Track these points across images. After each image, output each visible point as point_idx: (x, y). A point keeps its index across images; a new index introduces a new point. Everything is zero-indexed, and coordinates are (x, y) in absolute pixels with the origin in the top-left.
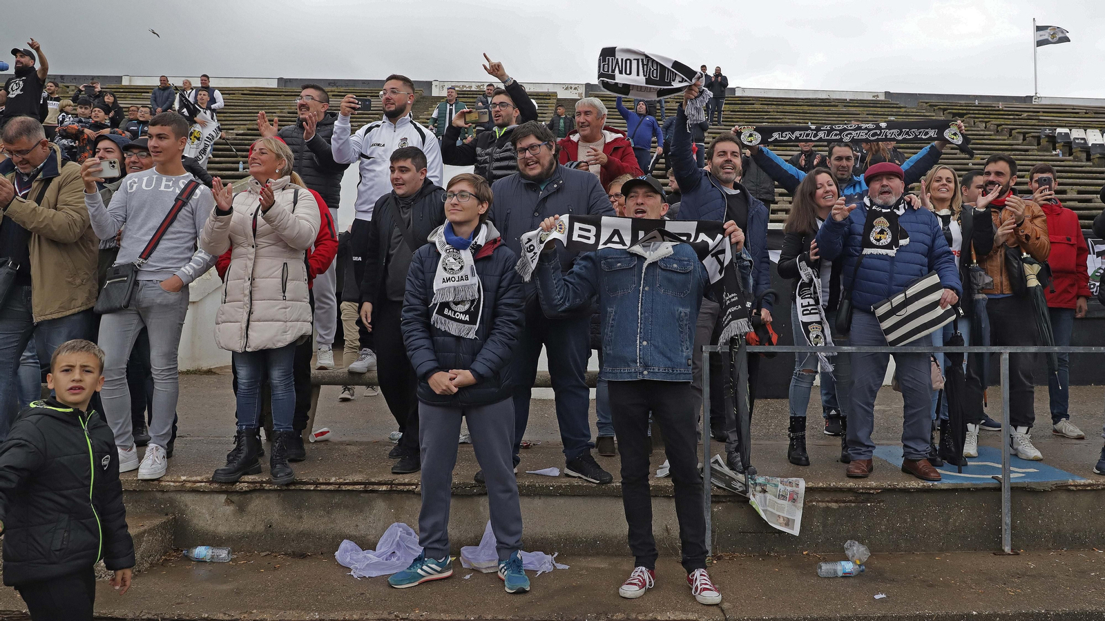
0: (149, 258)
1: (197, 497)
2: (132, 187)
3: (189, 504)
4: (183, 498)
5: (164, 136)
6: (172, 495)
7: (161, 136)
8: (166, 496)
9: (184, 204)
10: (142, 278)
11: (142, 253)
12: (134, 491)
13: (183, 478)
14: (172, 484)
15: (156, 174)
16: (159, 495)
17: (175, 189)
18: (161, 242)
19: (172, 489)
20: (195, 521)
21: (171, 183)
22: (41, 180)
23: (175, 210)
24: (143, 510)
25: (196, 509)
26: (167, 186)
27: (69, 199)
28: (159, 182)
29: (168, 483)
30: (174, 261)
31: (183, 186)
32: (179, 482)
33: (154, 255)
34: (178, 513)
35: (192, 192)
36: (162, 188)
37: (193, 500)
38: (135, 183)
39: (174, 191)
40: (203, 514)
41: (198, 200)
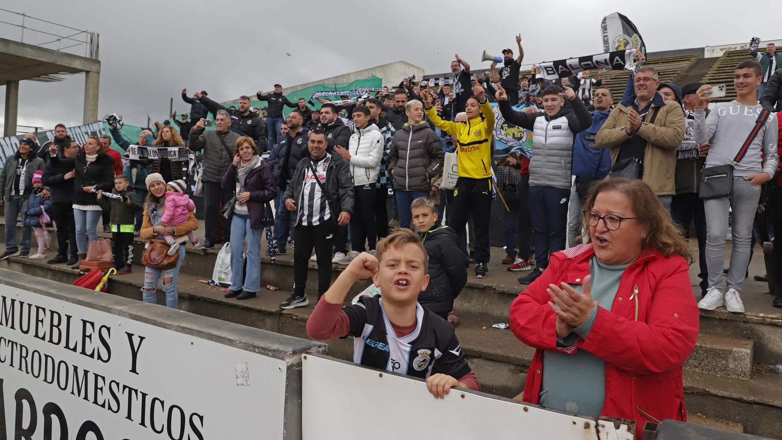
0: (741, 161)
1: (773, 329)
2: (722, 112)
3: (766, 333)
4: (761, 329)
5: (749, 75)
6: (752, 325)
7: (747, 75)
8: (748, 325)
9: (763, 124)
10: (736, 174)
11: (736, 158)
12: (726, 319)
13: (762, 315)
14: (755, 318)
15: (739, 104)
16: (742, 324)
17: (754, 115)
18: (748, 150)
19: (755, 321)
20: (770, 346)
21: (751, 111)
22: (653, 108)
23: (757, 128)
24: (729, 333)
25: (771, 338)
26: (748, 112)
27: (675, 120)
28: (742, 111)
29: (752, 317)
30: (756, 163)
31: (759, 113)
32: (760, 317)
33: (744, 159)
34: (757, 339)
35: (767, 117)
36: (745, 113)
37: (769, 331)
38: (724, 110)
39: (754, 116)
40: (777, 341)
41: (771, 122)
